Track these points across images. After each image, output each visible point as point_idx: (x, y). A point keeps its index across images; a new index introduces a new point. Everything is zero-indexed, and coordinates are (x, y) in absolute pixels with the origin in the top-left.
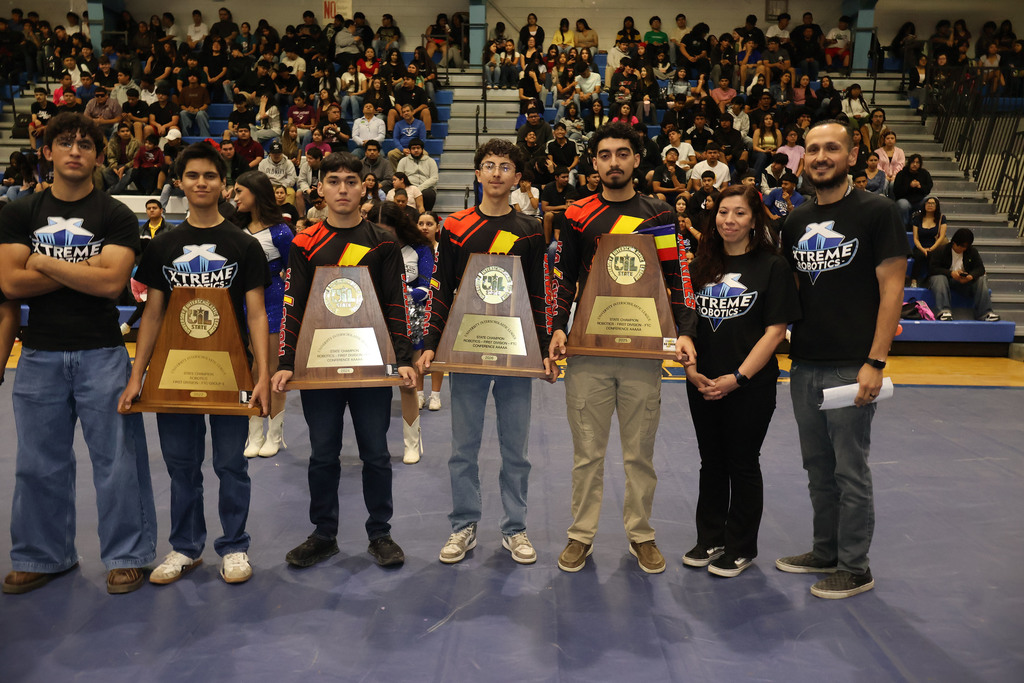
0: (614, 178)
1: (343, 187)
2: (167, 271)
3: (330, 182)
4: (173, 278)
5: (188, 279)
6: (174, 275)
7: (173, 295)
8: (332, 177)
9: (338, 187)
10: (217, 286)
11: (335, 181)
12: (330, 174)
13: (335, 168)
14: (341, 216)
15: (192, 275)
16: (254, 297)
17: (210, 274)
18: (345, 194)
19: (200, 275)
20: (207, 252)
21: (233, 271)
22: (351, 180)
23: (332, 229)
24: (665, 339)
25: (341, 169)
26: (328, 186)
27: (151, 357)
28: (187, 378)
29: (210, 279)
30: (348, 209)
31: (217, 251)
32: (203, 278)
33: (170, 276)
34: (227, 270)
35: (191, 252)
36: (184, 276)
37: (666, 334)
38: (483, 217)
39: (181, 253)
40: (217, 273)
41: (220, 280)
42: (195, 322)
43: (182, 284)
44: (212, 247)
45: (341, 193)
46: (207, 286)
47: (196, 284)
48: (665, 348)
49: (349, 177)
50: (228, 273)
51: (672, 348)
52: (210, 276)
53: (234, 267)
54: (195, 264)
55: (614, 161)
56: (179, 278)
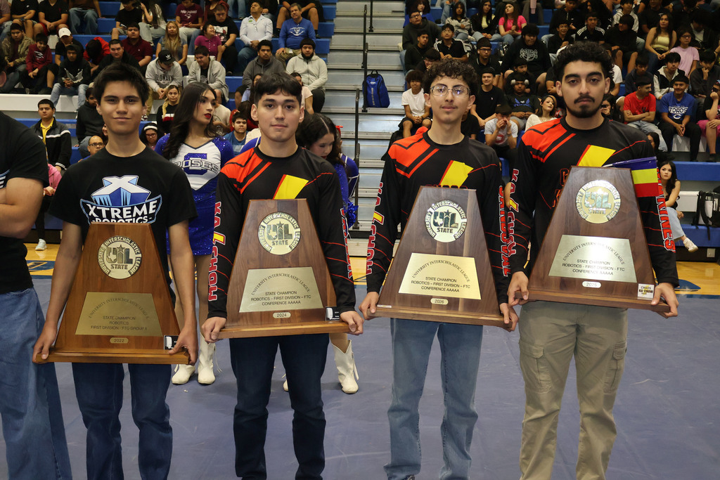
0: (583, 107)
1: (279, 111)
2: (84, 204)
3: (266, 106)
4: (92, 212)
5: (108, 213)
6: (92, 209)
7: (91, 231)
8: (268, 100)
9: (274, 110)
10: (140, 221)
11: (271, 105)
12: (266, 97)
13: (272, 90)
14: (278, 144)
15: (113, 210)
16: (178, 232)
17: (133, 208)
18: (282, 119)
19: (121, 209)
20: (128, 184)
21: (157, 204)
22: (289, 104)
23: (266, 158)
24: (640, 286)
25: (278, 91)
26: (263, 110)
27: (67, 299)
28: (106, 323)
29: (132, 214)
30: (284, 136)
31: (140, 184)
32: (125, 213)
33: (88, 210)
34: (151, 204)
35: (113, 184)
36: (104, 210)
37: (641, 278)
38: (433, 145)
39: (101, 185)
40: (140, 207)
41: (143, 215)
42: (115, 260)
43: (102, 219)
44: (134, 178)
45: (277, 119)
46: (129, 220)
47: (117, 219)
48: (640, 294)
49: (287, 101)
50: (152, 207)
51: (649, 296)
52: (132, 211)
53: (158, 200)
54: (116, 197)
55: (583, 87)
56: (98, 212)
